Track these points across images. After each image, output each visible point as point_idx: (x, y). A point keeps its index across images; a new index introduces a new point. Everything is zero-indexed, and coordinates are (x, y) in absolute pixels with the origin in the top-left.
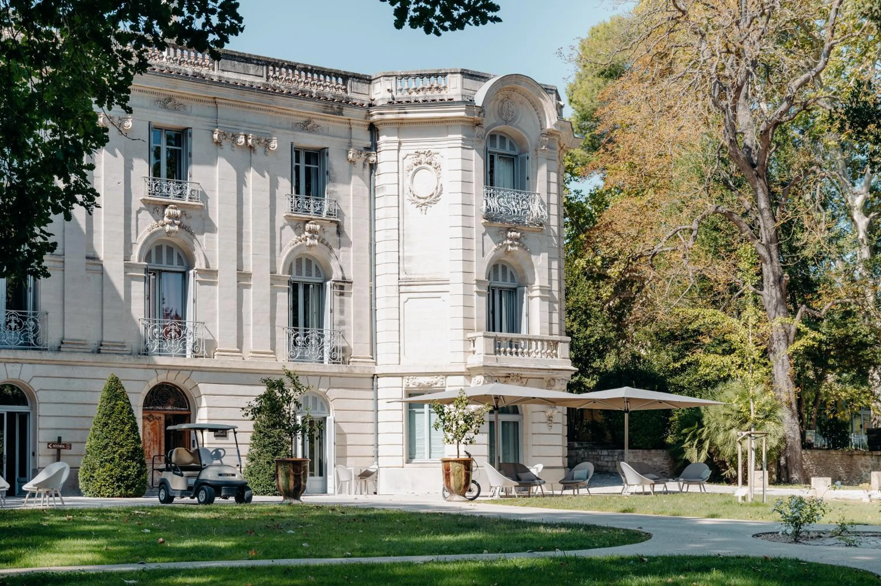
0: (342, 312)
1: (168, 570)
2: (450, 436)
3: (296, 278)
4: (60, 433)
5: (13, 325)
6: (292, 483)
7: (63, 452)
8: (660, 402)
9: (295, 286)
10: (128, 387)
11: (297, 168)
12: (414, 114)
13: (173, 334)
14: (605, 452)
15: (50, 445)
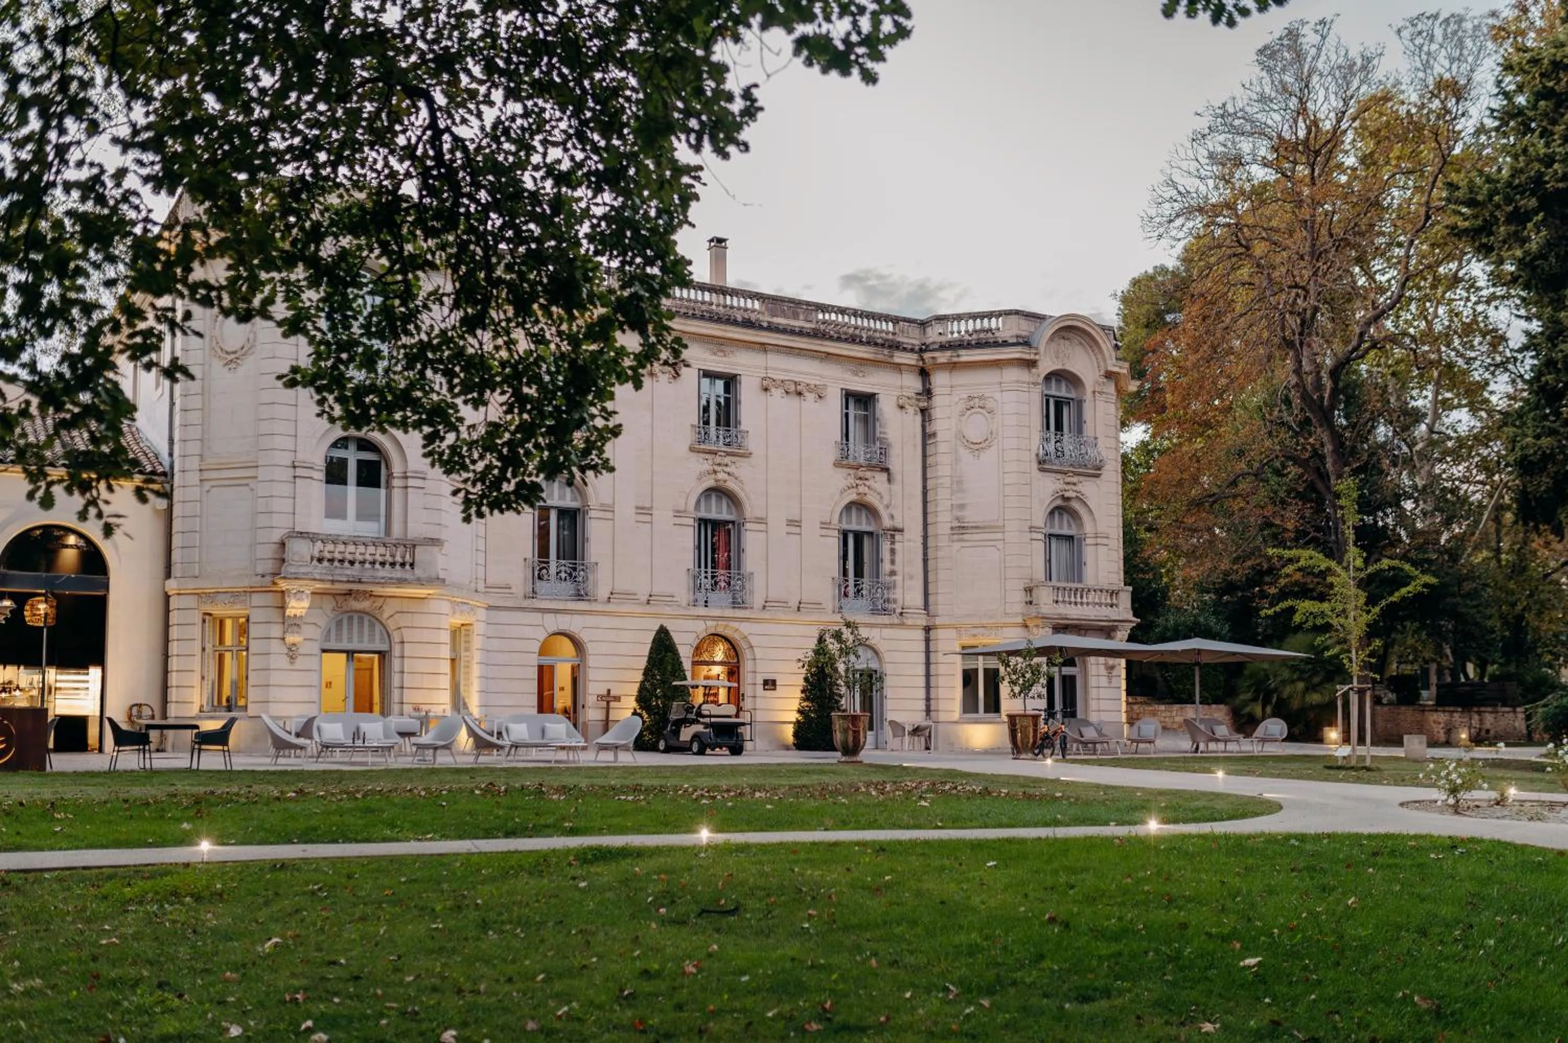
0: (893, 562)
1: (737, 845)
2: (1017, 689)
3: (845, 526)
4: (609, 686)
5: (563, 575)
6: (851, 739)
7: (612, 704)
8: (1234, 654)
9: (845, 534)
10: (677, 638)
11: (847, 415)
12: (966, 356)
13: (723, 584)
14: (1162, 707)
15: (600, 697)
